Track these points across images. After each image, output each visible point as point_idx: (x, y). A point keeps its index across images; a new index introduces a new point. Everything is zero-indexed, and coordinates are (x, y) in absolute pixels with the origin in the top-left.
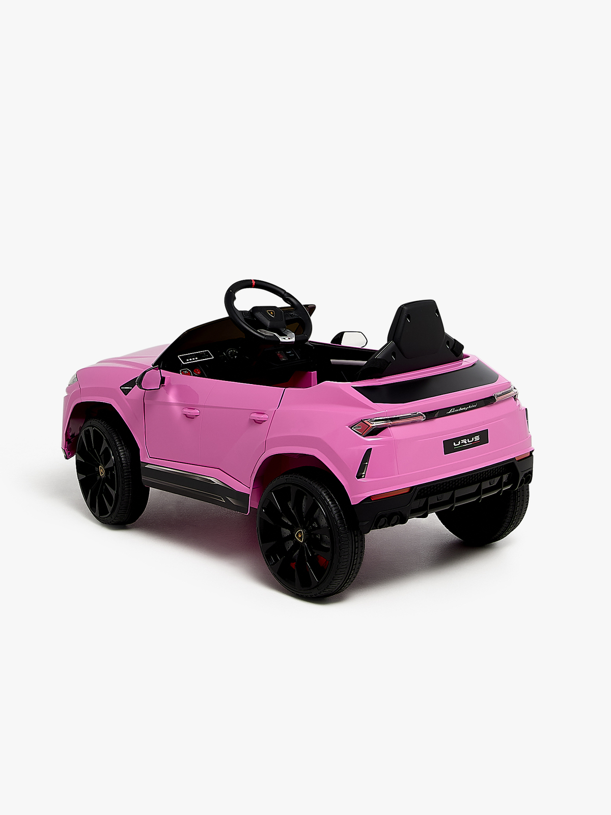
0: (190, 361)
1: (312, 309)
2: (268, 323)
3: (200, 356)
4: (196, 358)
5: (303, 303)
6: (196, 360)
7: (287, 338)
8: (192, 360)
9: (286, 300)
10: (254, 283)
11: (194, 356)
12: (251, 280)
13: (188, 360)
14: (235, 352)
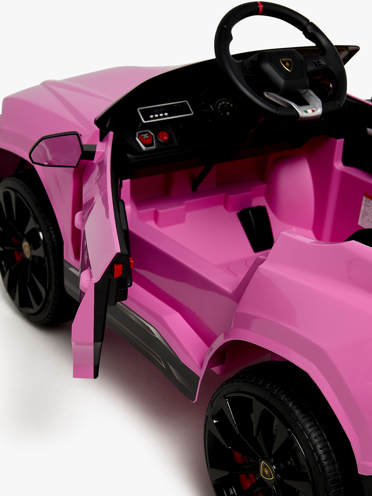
0: (155, 118)
1: (352, 51)
2: (281, 81)
3: (171, 111)
4: (166, 114)
5: (335, 43)
6: (164, 116)
7: (310, 111)
8: (159, 117)
9: (308, 35)
10: (261, 7)
11: (164, 110)
12: (256, 3)
13: (152, 116)
14: (229, 105)
